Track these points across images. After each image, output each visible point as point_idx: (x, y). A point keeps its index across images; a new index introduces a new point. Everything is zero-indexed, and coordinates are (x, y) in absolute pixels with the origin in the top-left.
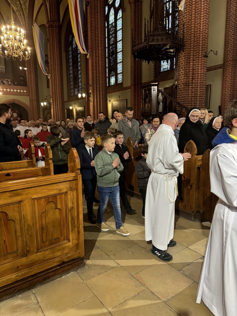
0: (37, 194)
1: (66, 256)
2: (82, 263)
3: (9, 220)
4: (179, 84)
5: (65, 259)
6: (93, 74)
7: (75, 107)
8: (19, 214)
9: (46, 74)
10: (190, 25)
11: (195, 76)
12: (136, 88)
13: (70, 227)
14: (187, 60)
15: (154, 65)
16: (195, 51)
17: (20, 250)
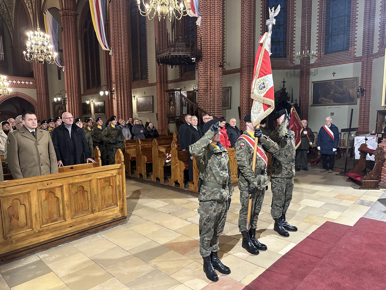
0: (100, 176)
1: (116, 215)
2: (125, 220)
4: (199, 90)
5: (115, 217)
6: (116, 71)
8: (90, 187)
9: (60, 66)
10: (207, 39)
11: (212, 83)
12: (162, 86)
13: (118, 197)
14: (205, 69)
16: (212, 61)
17: (90, 209)
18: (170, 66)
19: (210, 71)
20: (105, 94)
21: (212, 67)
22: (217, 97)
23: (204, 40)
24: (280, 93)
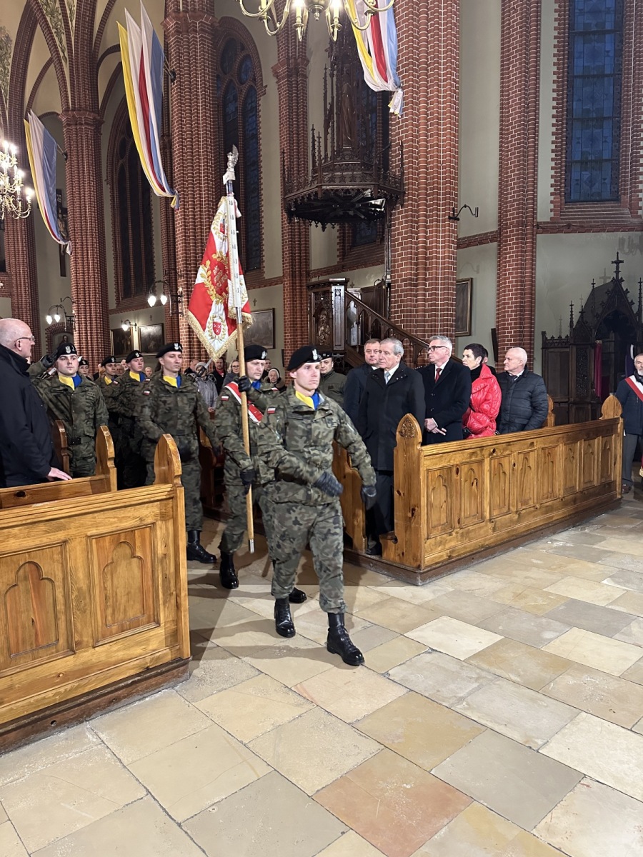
0: (97, 527)
1: (153, 656)
2: (184, 672)
3: (43, 579)
4: (395, 282)
5: (151, 662)
6: (186, 246)
7: (136, 325)
8: (63, 566)
9: (62, 243)
10: (417, 148)
11: (432, 263)
12: (296, 283)
13: (161, 595)
14: (412, 227)
15: (338, 234)
16: (430, 205)
17: (62, 641)
18: (319, 224)
19: (426, 233)
20: (159, 303)
21: (431, 221)
22: (444, 300)
23: (409, 151)
24: (608, 291)
